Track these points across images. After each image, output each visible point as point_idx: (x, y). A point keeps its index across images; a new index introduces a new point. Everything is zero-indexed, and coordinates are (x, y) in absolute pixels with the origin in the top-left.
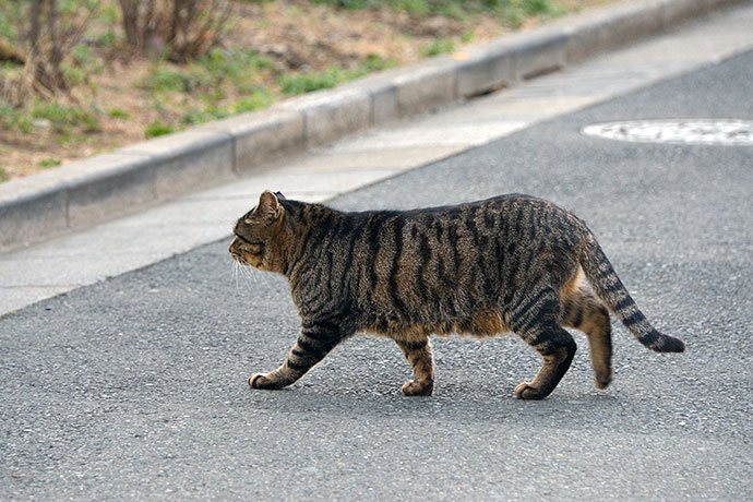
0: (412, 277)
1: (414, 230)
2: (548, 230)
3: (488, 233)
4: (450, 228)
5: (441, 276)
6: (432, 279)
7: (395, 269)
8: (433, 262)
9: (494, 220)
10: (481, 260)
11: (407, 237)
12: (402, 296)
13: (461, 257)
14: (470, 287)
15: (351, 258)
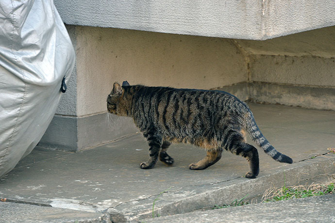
0: (171, 117)
1: (175, 97)
2: (229, 108)
3: (204, 105)
4: (189, 99)
5: (181, 118)
6: (178, 119)
7: (165, 112)
8: (179, 111)
9: (207, 101)
10: (200, 115)
11: (172, 99)
12: (168, 124)
13: (191, 112)
14: (193, 125)
15: (150, 104)
